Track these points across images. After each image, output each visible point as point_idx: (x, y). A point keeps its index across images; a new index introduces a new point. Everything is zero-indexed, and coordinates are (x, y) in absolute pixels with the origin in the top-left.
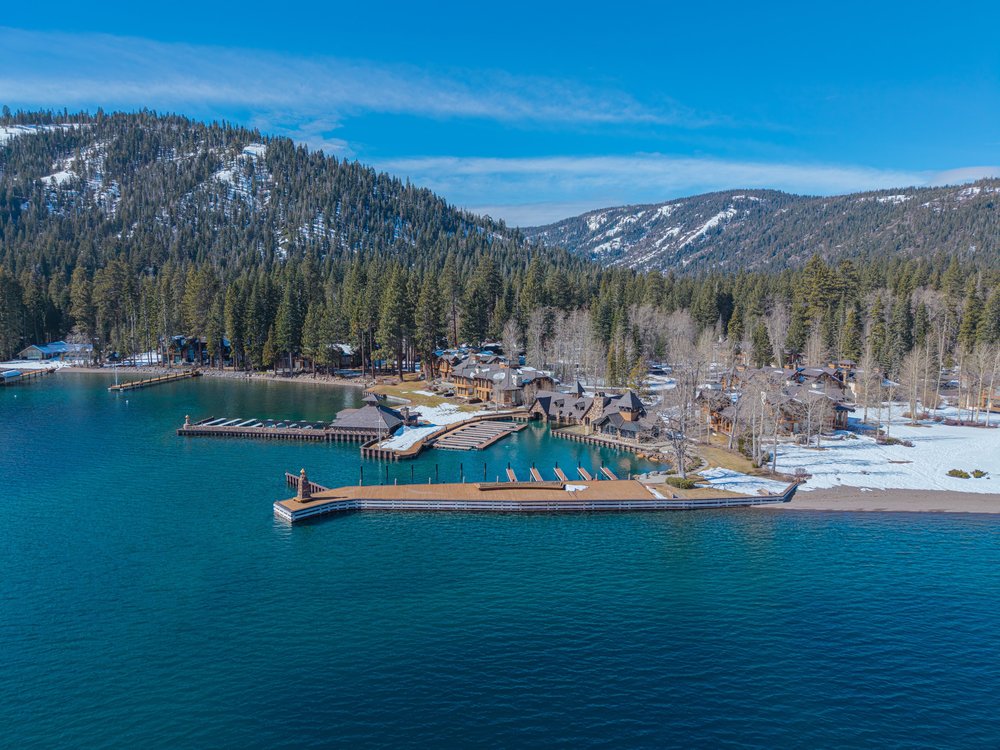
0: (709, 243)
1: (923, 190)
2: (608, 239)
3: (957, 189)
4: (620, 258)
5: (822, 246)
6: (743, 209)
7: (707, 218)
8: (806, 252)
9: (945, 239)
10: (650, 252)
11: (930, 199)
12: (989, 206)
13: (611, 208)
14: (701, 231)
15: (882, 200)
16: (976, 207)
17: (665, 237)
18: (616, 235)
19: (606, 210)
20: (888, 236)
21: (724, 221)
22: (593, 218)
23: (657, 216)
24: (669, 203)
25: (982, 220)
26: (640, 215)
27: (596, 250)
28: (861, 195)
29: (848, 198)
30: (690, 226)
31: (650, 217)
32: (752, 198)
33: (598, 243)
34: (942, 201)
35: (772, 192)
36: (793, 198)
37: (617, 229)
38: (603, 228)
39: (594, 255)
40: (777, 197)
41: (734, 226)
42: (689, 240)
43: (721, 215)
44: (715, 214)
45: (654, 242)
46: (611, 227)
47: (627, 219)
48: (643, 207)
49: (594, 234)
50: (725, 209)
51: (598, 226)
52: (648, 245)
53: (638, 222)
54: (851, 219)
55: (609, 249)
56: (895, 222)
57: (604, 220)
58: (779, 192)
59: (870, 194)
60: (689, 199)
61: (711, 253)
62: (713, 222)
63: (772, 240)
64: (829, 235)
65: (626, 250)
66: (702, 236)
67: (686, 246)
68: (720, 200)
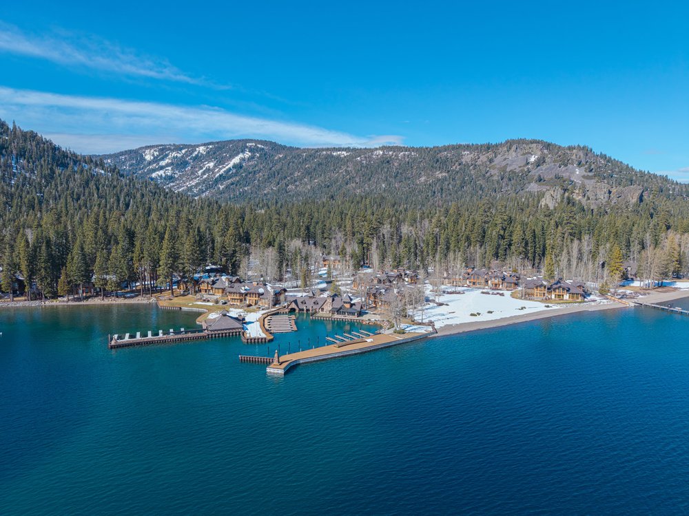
0: (236, 174)
1: (354, 150)
2: (162, 168)
3: (372, 151)
4: (173, 182)
5: (306, 180)
6: (254, 153)
7: (232, 157)
8: (297, 183)
9: (370, 180)
10: (195, 178)
11: (360, 156)
12: (388, 162)
13: (161, 146)
14: (229, 166)
15: (335, 154)
16: (383, 162)
17: (204, 169)
18: (167, 165)
19: (157, 146)
20: (341, 175)
21: (243, 159)
22: (147, 151)
23: (196, 153)
24: (204, 145)
25: (386, 170)
26: (183, 151)
27: (154, 175)
28: (323, 150)
29: (317, 150)
30: (221, 162)
31: (191, 154)
32: (259, 146)
33: (154, 170)
34: (365, 157)
35: (271, 143)
36: (284, 148)
37: (167, 161)
38: (156, 160)
39: (152, 179)
40: (276, 147)
41: (250, 163)
42: (222, 172)
43: (241, 155)
44: (237, 154)
45: (196, 172)
46: (163, 159)
47: (174, 154)
48: (185, 146)
49: (150, 163)
50: (243, 151)
51: (152, 158)
52: (193, 173)
53: (182, 157)
54: (320, 164)
55: (164, 175)
56: (344, 168)
57: (156, 154)
58: (275, 143)
59: (328, 149)
60: (218, 143)
61: (238, 181)
62: (236, 160)
63: (276, 174)
64: (308, 173)
65: (176, 176)
66: (230, 169)
67: (220, 176)
68: (238, 146)
